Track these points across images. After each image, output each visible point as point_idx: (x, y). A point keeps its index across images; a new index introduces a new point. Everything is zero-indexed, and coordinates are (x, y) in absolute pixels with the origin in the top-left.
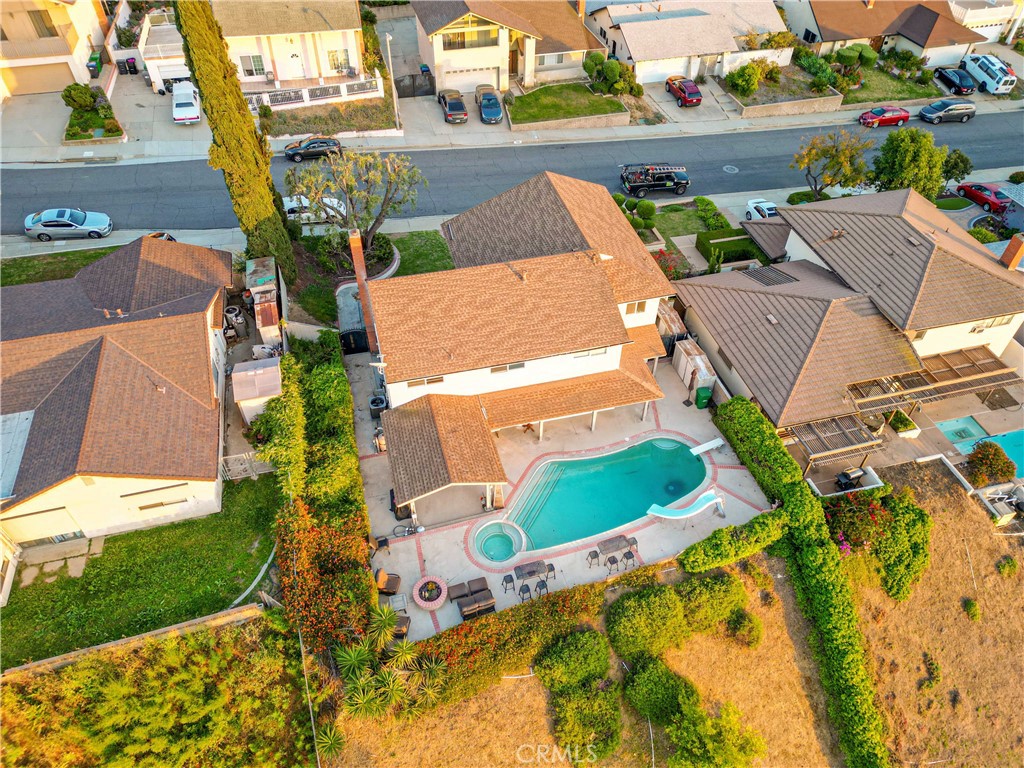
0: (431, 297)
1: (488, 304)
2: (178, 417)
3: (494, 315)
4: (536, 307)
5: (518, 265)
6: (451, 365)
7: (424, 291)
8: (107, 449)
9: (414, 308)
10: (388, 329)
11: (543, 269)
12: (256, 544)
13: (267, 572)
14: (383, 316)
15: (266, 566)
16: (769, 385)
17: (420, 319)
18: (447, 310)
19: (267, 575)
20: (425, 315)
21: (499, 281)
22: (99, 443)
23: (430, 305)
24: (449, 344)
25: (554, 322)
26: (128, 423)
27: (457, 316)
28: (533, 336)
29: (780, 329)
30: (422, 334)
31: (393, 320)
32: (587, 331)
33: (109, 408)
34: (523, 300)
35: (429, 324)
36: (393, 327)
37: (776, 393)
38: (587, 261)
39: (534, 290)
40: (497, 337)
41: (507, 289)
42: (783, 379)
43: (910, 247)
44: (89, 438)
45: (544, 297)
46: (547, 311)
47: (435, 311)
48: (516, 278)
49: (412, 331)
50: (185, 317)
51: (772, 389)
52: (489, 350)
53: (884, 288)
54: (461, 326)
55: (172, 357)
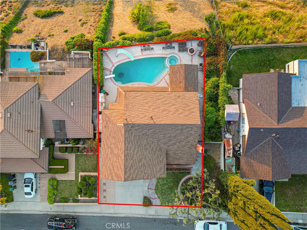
0: (181, 116)
1: (164, 110)
2: (254, 94)
3: (163, 107)
4: (150, 107)
5: (152, 122)
6: (179, 94)
7: (183, 118)
8: (271, 81)
9: (187, 113)
10: (196, 108)
11: (144, 119)
12: (231, 67)
13: (229, 58)
14: (197, 112)
15: (229, 60)
16: (86, 82)
17: (186, 109)
18: (177, 110)
19: (229, 57)
20: (184, 110)
21: (159, 118)
22: (273, 83)
23: (182, 113)
24: (178, 100)
25: (146, 101)
26: (267, 91)
27: (175, 108)
28: (153, 98)
29: (72, 99)
30: (186, 104)
31: (194, 110)
32: (137, 96)
33: (273, 95)
34: (153, 110)
35: (183, 107)
36: (194, 108)
37: (86, 78)
38: (128, 120)
39: (149, 112)
40: (164, 99)
41: (157, 114)
42: (82, 82)
43: (12, 114)
44: (276, 84)
45: (146, 110)
46: (147, 105)
47: (181, 111)
48: (153, 118)
49: (189, 106)
50: (255, 127)
51: (86, 80)
52: (167, 96)
53: (32, 101)
54: (174, 105)
55: (257, 115)
